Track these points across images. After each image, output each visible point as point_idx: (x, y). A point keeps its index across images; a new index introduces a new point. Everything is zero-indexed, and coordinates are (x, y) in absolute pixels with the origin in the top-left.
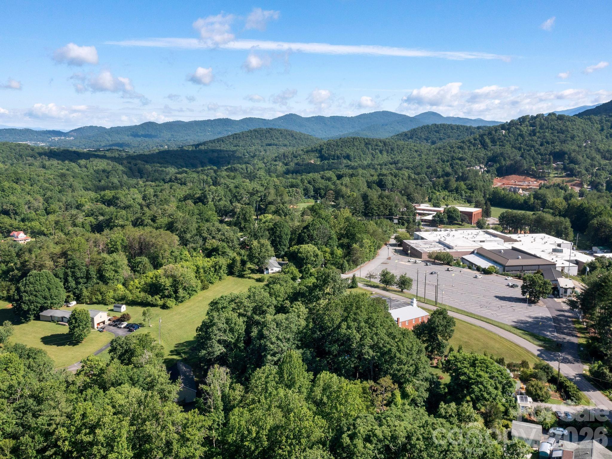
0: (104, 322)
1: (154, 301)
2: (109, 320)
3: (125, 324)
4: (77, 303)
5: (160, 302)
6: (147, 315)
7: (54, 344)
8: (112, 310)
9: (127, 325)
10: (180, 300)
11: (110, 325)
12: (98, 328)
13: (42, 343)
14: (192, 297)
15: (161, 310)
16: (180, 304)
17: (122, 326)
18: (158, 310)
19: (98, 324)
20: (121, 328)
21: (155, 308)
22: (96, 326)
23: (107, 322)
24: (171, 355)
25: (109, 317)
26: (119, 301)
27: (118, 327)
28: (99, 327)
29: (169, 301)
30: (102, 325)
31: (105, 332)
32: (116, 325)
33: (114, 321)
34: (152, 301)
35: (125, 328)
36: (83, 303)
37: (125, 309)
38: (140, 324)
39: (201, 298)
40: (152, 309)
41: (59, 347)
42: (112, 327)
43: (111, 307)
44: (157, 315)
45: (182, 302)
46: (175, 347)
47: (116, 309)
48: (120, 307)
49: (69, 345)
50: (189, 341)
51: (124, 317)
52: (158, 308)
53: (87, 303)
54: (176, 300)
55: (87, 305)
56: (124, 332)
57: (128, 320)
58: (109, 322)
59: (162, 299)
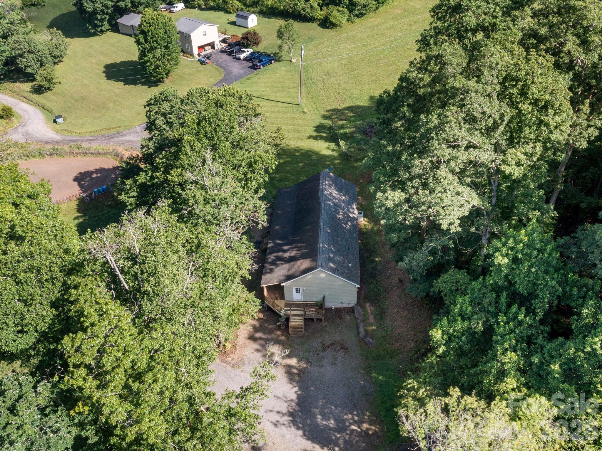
0: (212, 45)
1: (308, 10)
2: (224, 41)
3: (247, 52)
4: (186, 7)
5: (320, 14)
6: (286, 36)
7: (121, 81)
8: (233, 23)
9: (252, 54)
10: (357, 12)
11: (223, 51)
12: (199, 55)
13: (104, 75)
14: (382, 8)
15: (320, 29)
16: (357, 20)
17: (242, 56)
18: (313, 28)
19: (201, 48)
20: (239, 59)
21: (310, 24)
22: (196, 52)
23: (219, 46)
24: (316, 138)
25: (224, 36)
26: (249, 6)
27: (235, 58)
28: (203, 53)
29: (335, 13)
30: (209, 50)
31: (210, 67)
32: (232, 52)
33: (230, 45)
34: (304, 9)
35: (246, 59)
36: (193, 7)
37: (255, 23)
38: (275, 54)
39: (400, 11)
40: (296, 26)
41: (127, 86)
42: (225, 57)
43: (232, 17)
44: (311, 39)
45: (362, 15)
46: (325, 117)
47: (240, 21)
48: (246, 18)
49: (143, 84)
50: (358, 107)
51: (247, 38)
52: (315, 25)
53: (200, 8)
54: (351, 11)
55: (199, 11)
56: (243, 68)
57: (256, 44)
58: (224, 45)
59: (324, 8)
